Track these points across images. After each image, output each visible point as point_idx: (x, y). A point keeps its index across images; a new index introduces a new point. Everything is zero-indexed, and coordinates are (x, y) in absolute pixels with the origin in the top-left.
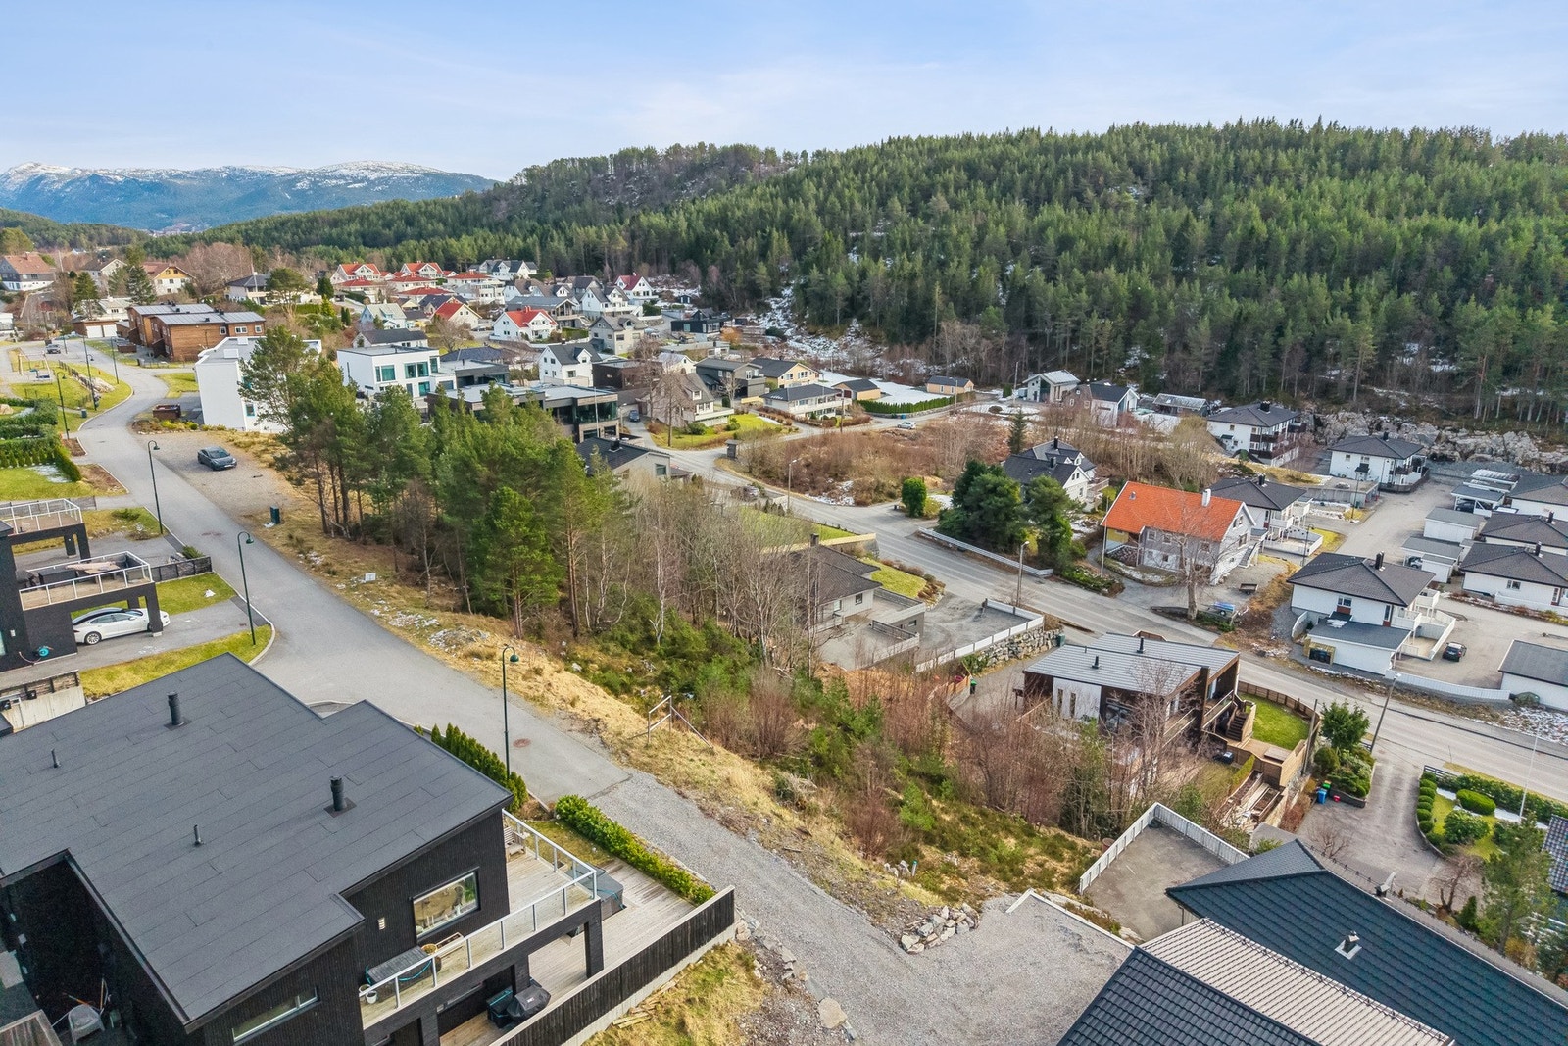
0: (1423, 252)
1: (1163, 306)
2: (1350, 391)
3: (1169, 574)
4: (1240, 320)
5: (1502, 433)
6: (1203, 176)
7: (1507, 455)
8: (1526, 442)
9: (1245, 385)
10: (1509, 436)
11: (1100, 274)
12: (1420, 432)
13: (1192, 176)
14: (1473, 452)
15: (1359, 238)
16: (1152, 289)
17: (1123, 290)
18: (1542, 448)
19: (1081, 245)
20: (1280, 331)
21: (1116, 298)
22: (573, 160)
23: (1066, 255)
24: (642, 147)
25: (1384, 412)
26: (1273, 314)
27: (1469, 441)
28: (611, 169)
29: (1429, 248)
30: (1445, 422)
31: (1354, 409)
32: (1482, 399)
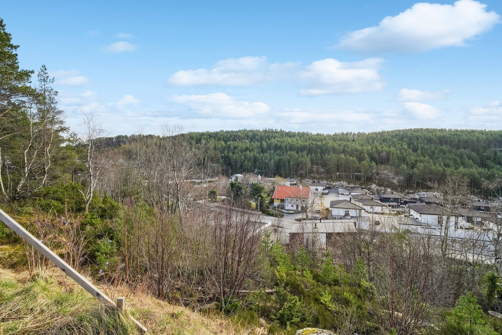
0: (312, 147)
1: (262, 159)
2: (306, 175)
3: (294, 210)
4: (280, 160)
5: (340, 181)
6: (261, 137)
7: (342, 186)
8: (345, 183)
9: (284, 174)
10: (341, 182)
11: (245, 153)
12: (323, 182)
13: (259, 137)
14: (335, 186)
15: (299, 145)
16: (258, 155)
17: (252, 155)
18: (349, 184)
19: (239, 148)
20: (289, 162)
21: (250, 157)
22: (103, 138)
23: (236, 150)
24: (123, 135)
25: (315, 179)
26: (287, 159)
27: (334, 183)
28: (114, 140)
29: (313, 146)
30: (328, 180)
31: (308, 179)
32: (334, 174)
